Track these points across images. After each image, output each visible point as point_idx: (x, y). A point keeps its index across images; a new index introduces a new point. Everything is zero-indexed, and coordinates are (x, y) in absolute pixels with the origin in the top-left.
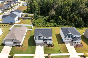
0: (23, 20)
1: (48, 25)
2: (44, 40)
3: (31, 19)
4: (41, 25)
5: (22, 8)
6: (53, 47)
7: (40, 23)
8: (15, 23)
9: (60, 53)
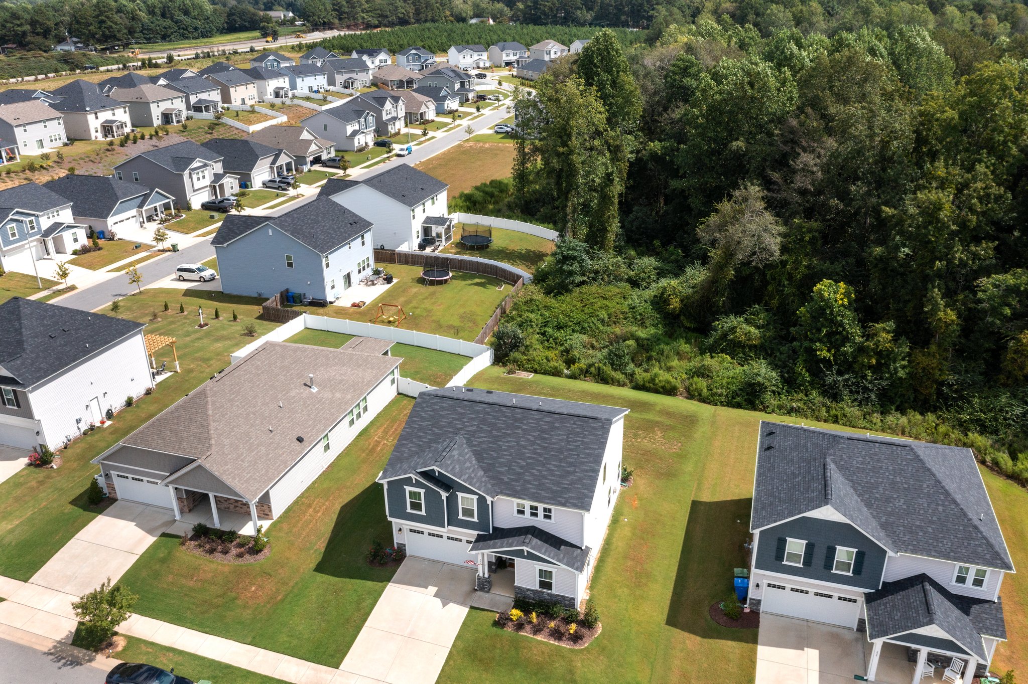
0: (421, 281)
1: (664, 376)
2: (489, 535)
3: (514, 280)
4: (583, 364)
5: (482, 151)
6: (576, 638)
7: (578, 339)
8: (319, 304)
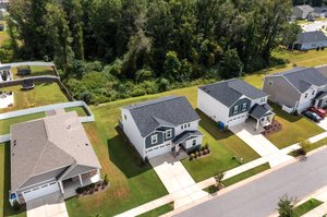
0: (22, 90)
1: (140, 91)
2: (176, 139)
3: (56, 80)
4: (113, 96)
6: (208, 152)
9: (240, 164)
